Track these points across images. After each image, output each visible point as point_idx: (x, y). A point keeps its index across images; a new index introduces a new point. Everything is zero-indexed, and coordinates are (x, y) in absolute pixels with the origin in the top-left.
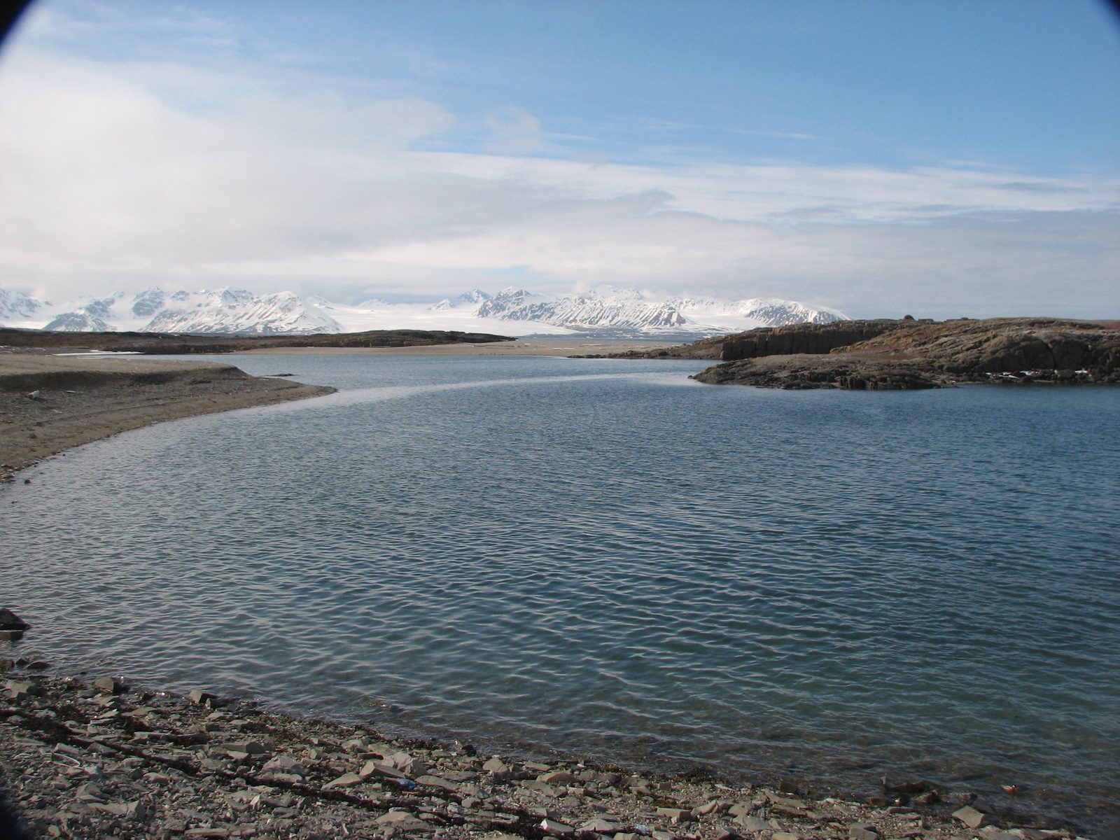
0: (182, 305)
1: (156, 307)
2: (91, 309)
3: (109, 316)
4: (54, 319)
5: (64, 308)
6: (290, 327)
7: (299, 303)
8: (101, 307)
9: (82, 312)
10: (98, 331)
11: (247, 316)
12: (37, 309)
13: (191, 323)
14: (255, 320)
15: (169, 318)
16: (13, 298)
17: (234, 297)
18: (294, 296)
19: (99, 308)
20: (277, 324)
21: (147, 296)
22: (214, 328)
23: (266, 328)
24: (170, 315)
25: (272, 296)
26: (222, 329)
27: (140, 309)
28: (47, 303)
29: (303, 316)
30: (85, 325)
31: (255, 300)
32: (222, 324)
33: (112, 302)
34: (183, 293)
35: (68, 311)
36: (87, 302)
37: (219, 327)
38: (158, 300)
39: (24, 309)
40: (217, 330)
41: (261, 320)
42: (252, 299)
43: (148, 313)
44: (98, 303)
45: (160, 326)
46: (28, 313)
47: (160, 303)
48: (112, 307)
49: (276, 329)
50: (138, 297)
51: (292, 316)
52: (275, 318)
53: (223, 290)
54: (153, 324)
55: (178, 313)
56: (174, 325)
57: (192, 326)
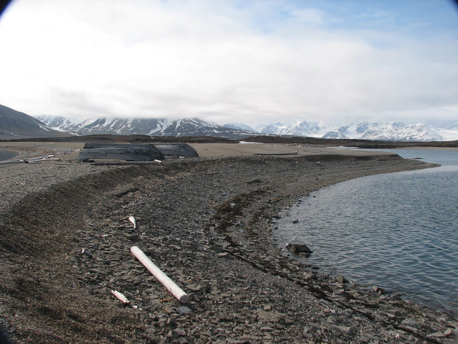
0: (376, 129)
1: (365, 129)
2: (340, 130)
3: (347, 133)
4: (326, 134)
5: (330, 130)
6: (421, 138)
7: (425, 128)
8: (344, 129)
9: (336, 131)
10: (342, 138)
11: (402, 134)
12: (319, 130)
13: (379, 136)
14: (406, 135)
15: (370, 134)
16: (311, 126)
17: (397, 125)
18: (423, 125)
19: (343, 130)
20: (415, 137)
21: (362, 125)
22: (388, 138)
23: (410, 138)
24: (370, 133)
25: (413, 125)
26: (392, 138)
27: (359, 130)
28: (323, 127)
29: (427, 134)
30: (338, 136)
31: (406, 127)
32: (392, 136)
33: (348, 127)
34: (376, 123)
35: (331, 131)
36: (338, 127)
37: (391, 138)
38: (366, 127)
39: (315, 130)
40: (390, 139)
41: (408, 135)
42: (405, 126)
43: (362, 132)
44: (343, 128)
45: (366, 137)
46: (317, 131)
47: (367, 128)
48: (348, 129)
49: (415, 139)
50: (358, 125)
51: (422, 134)
52: (414, 134)
53: (393, 123)
54: (364, 136)
55: (374, 131)
56: (372, 136)
57: (380, 137)
